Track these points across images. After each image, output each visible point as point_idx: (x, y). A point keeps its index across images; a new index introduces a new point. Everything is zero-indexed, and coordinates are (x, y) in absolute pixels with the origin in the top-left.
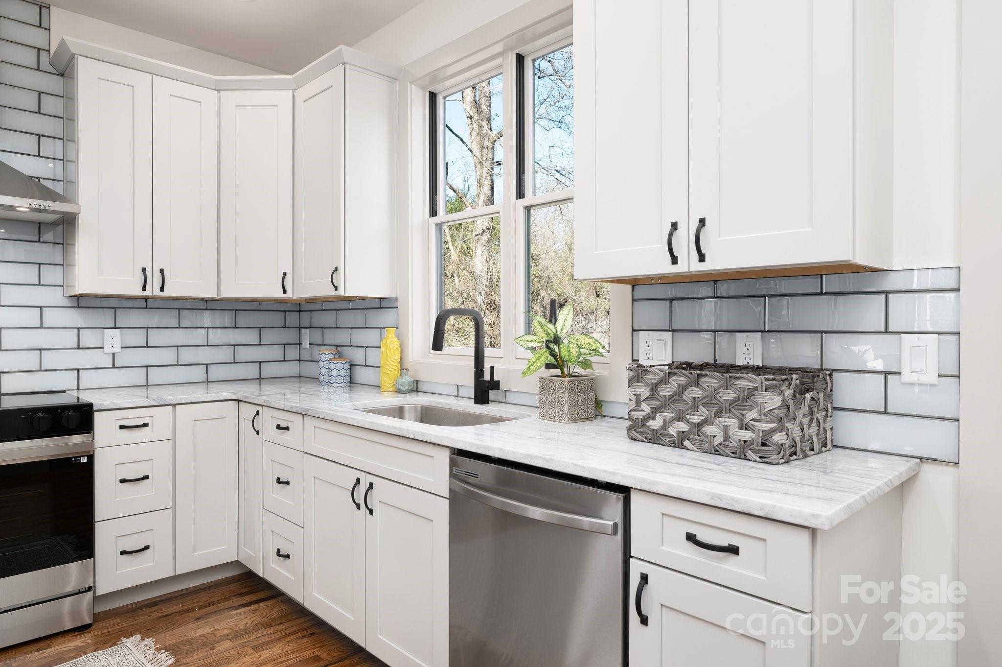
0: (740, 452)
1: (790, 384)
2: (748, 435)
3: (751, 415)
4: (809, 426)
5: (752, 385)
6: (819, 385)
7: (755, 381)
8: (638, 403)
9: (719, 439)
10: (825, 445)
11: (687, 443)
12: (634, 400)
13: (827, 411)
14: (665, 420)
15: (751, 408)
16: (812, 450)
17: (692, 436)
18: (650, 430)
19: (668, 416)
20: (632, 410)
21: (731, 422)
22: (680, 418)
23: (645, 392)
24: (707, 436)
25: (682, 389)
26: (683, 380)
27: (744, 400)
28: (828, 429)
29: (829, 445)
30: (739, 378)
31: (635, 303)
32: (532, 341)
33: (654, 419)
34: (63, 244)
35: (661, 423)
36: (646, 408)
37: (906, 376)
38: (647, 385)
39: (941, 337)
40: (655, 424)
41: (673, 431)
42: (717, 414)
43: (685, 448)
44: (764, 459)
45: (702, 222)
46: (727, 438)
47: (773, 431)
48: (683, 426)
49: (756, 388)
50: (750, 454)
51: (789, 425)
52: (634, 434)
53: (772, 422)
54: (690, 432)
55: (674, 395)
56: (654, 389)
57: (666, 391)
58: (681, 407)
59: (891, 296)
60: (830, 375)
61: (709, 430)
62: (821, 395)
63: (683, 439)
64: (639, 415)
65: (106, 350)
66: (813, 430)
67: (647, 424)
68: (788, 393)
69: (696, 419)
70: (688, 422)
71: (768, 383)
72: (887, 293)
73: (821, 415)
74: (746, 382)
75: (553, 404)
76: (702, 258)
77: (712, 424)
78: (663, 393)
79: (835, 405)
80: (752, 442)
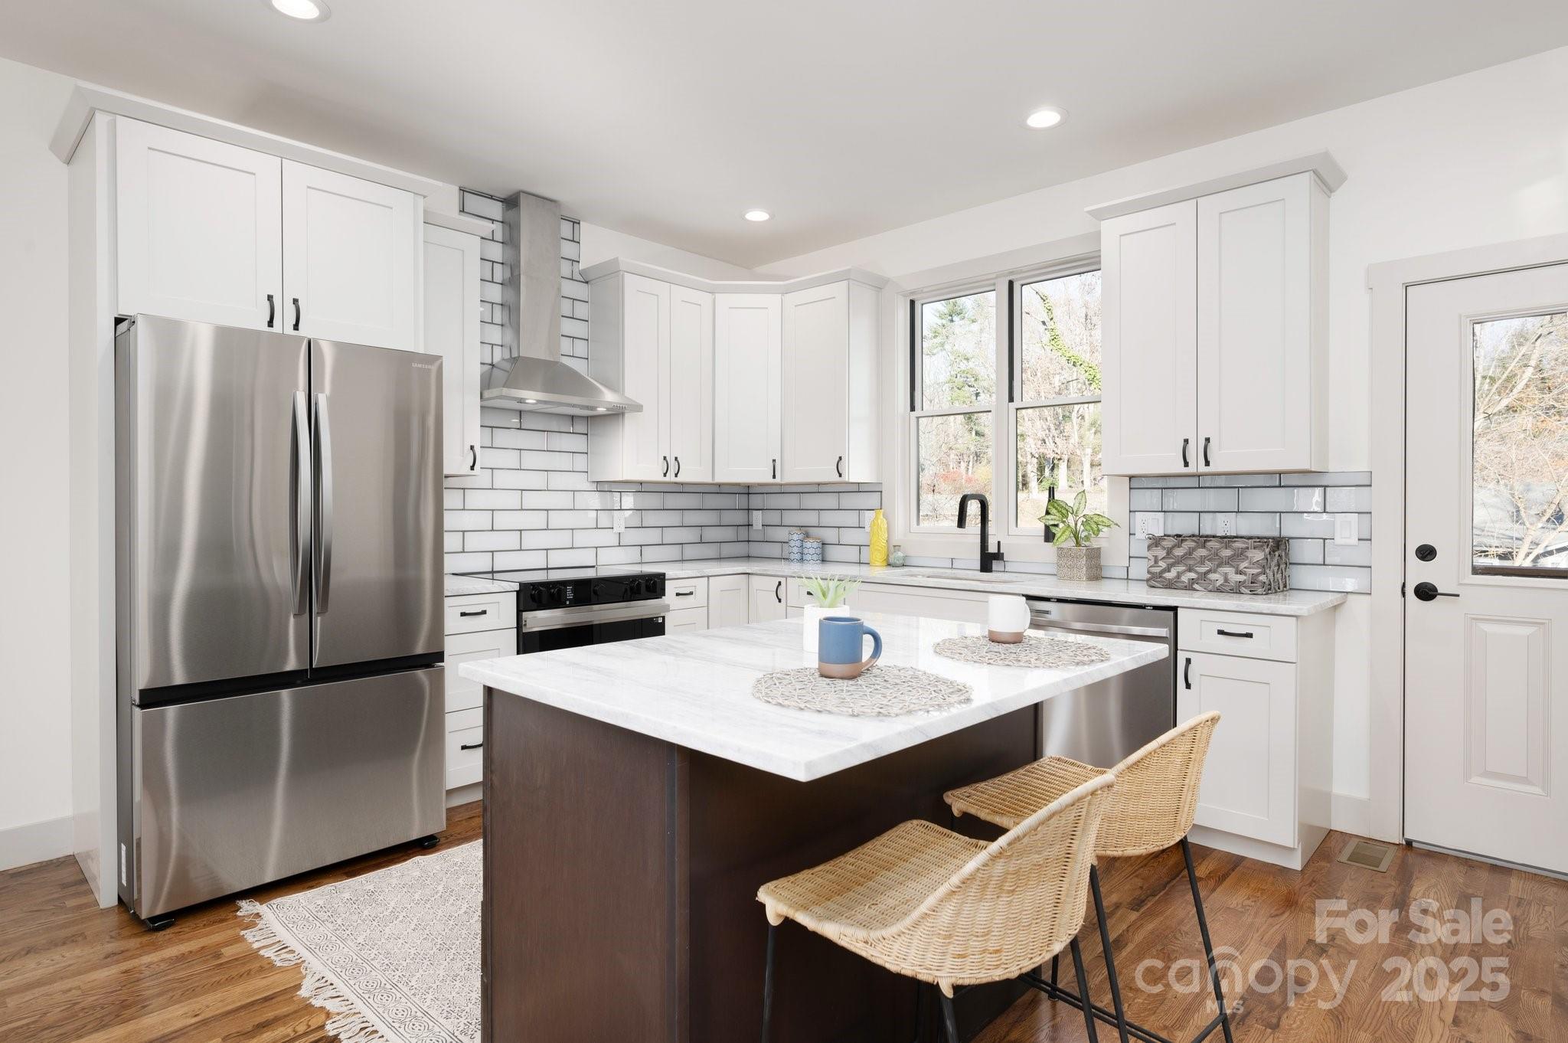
0: (1236, 590)
1: (1268, 545)
2: (1241, 578)
3: (1242, 566)
4: (1277, 573)
5: (1244, 546)
6: (1283, 547)
7: (1247, 543)
8: (1156, 562)
9: (1221, 581)
10: (1285, 586)
11: (1196, 586)
12: (1153, 560)
13: (1286, 564)
14: (1178, 572)
15: (1243, 560)
16: (1279, 588)
17: (1200, 581)
18: (1166, 579)
19: (1181, 568)
20: (1151, 567)
21: (1229, 570)
22: (1190, 570)
23: (1161, 553)
24: (1210, 580)
25: (1190, 552)
26: (1193, 544)
27: (1240, 555)
28: (1287, 576)
29: (1288, 587)
30: (1235, 541)
31: (1132, 490)
32: (1052, 519)
33: (1169, 571)
34: (587, 434)
35: (1175, 574)
36: (1163, 564)
37: (1338, 540)
38: (1164, 548)
39: (1360, 515)
40: (1171, 575)
41: (1185, 578)
42: (1219, 565)
43: (1195, 590)
44: (1253, 593)
45: (1208, 440)
46: (1226, 580)
47: (1259, 574)
48: (1193, 575)
49: (1248, 548)
50: (1243, 590)
51: (1268, 571)
52: (1153, 583)
53: (1258, 568)
54: (1198, 579)
55: (1185, 555)
56: (1169, 551)
57: (1179, 552)
58: (1191, 562)
59: (1328, 489)
60: (1288, 541)
61: (1212, 576)
62: (1283, 553)
63: (1193, 583)
64: (1157, 570)
65: (615, 530)
66: (1279, 576)
67: (1164, 575)
68: (1267, 550)
69: (1203, 569)
70: (1196, 572)
71: (1255, 544)
72: (1325, 487)
73: (1283, 566)
74: (1239, 545)
75: (1071, 567)
76: (1207, 463)
77: (1215, 572)
78: (1176, 554)
79: (1291, 561)
80: (1245, 582)
